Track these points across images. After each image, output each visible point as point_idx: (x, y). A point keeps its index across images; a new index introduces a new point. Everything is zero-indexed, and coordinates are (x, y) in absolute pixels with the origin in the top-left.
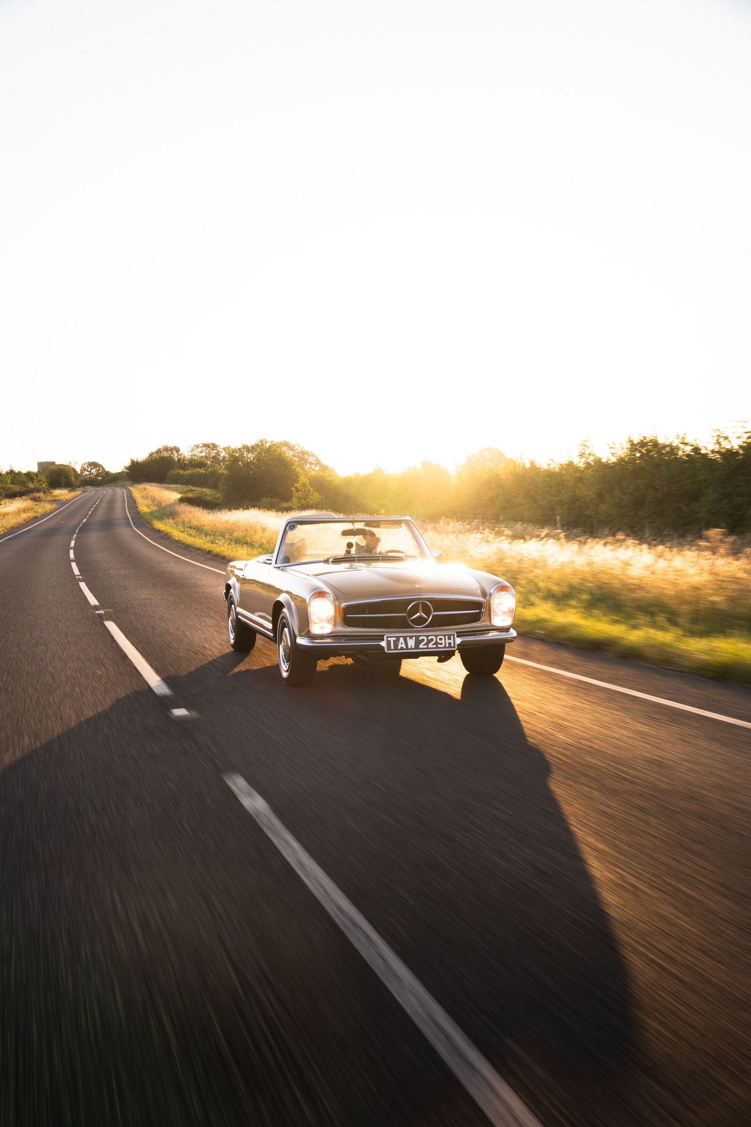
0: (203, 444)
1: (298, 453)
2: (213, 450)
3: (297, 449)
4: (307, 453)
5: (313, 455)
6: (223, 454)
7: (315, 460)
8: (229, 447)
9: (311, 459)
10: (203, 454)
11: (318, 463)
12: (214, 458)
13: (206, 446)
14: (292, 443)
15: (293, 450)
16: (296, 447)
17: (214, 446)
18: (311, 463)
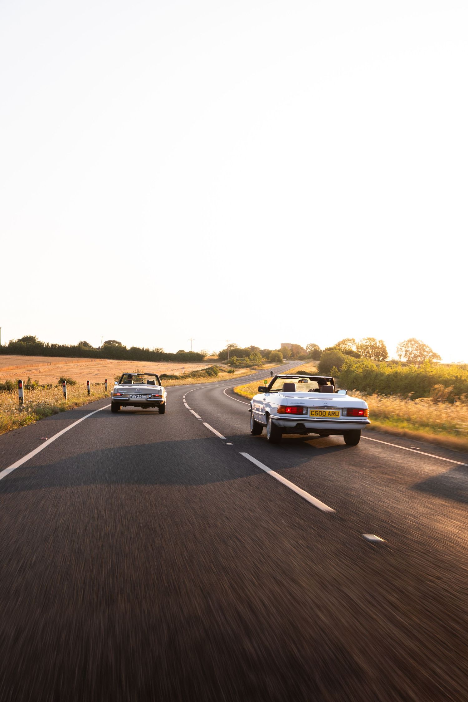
0: (367, 338)
1: (420, 345)
2: (373, 342)
3: (420, 343)
4: (424, 345)
5: (428, 347)
6: (377, 345)
7: (429, 350)
8: (382, 340)
9: (427, 349)
10: (367, 344)
11: (431, 351)
12: (373, 346)
13: (369, 339)
14: (417, 339)
15: (418, 343)
16: (419, 342)
17: (373, 340)
18: (427, 352)
